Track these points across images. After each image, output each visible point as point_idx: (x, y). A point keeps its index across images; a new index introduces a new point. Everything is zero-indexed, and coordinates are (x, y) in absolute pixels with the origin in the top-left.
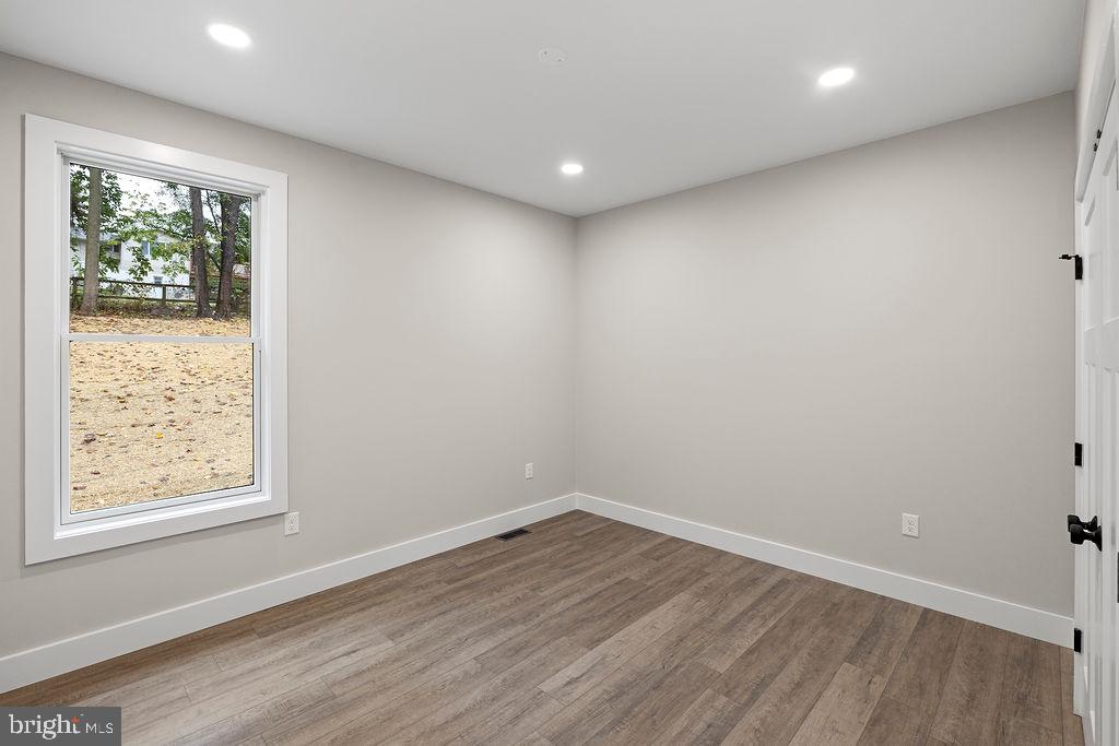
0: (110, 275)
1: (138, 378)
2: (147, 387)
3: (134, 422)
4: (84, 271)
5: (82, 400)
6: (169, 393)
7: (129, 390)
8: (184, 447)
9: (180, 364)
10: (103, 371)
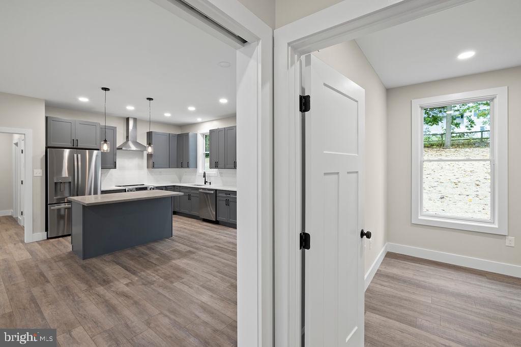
0: (457, 130)
1: (464, 175)
2: (467, 179)
3: (460, 193)
4: (446, 130)
5: (441, 182)
6: (477, 183)
7: (459, 180)
8: (482, 207)
9: (485, 169)
10: (450, 171)
